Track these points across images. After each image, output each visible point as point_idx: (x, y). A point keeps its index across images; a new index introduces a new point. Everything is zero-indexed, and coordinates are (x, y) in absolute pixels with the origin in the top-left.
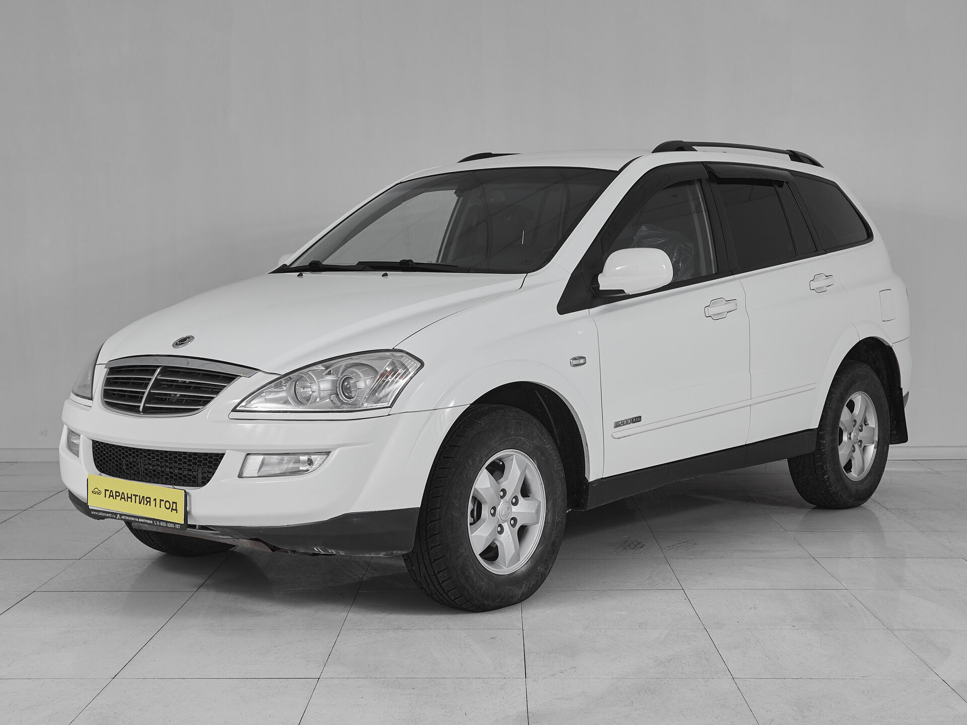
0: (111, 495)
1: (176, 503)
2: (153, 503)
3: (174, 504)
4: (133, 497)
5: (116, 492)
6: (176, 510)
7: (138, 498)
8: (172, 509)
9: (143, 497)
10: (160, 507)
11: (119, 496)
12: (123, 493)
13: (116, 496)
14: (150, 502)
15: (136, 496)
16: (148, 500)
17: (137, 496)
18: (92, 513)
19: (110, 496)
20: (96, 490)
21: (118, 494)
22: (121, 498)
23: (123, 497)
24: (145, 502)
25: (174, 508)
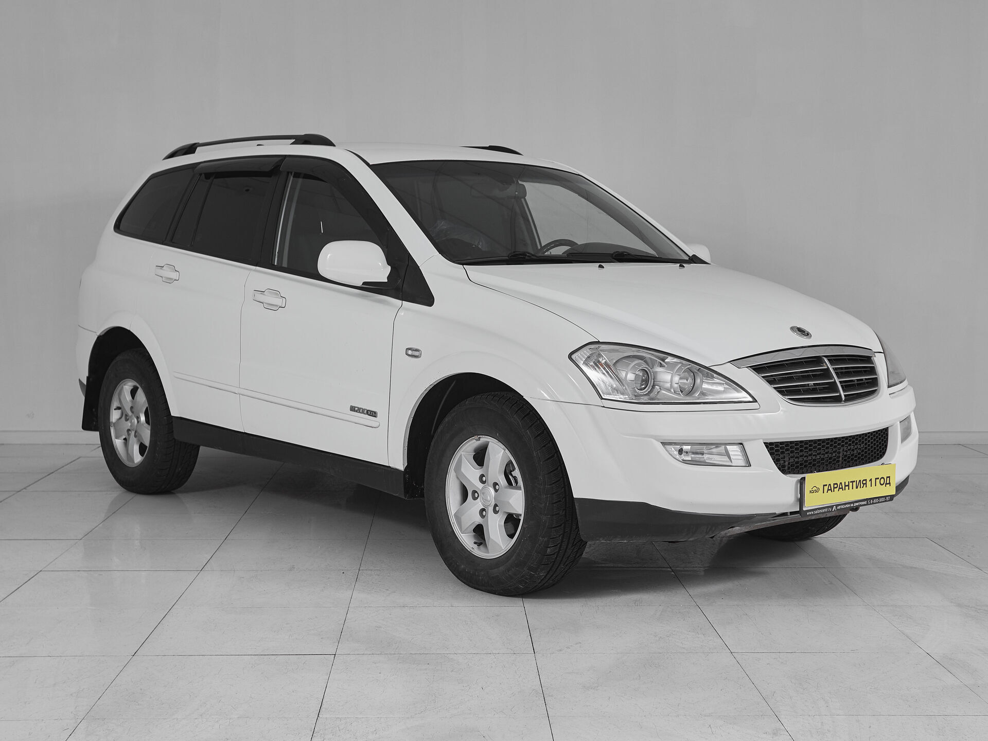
0: (830, 488)
1: (889, 477)
2: (869, 483)
3: (888, 479)
4: (851, 484)
5: (834, 484)
6: (890, 483)
7: (855, 483)
8: (886, 484)
9: (860, 481)
10: (876, 485)
11: (836, 488)
12: (841, 483)
13: (834, 488)
14: (866, 484)
15: (852, 482)
16: (864, 482)
17: (854, 481)
18: (808, 514)
19: (828, 490)
20: (815, 488)
21: (836, 486)
22: (839, 488)
23: (841, 487)
24: (862, 485)
25: (888, 482)
